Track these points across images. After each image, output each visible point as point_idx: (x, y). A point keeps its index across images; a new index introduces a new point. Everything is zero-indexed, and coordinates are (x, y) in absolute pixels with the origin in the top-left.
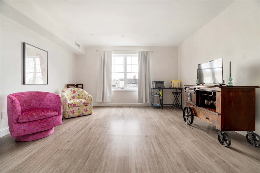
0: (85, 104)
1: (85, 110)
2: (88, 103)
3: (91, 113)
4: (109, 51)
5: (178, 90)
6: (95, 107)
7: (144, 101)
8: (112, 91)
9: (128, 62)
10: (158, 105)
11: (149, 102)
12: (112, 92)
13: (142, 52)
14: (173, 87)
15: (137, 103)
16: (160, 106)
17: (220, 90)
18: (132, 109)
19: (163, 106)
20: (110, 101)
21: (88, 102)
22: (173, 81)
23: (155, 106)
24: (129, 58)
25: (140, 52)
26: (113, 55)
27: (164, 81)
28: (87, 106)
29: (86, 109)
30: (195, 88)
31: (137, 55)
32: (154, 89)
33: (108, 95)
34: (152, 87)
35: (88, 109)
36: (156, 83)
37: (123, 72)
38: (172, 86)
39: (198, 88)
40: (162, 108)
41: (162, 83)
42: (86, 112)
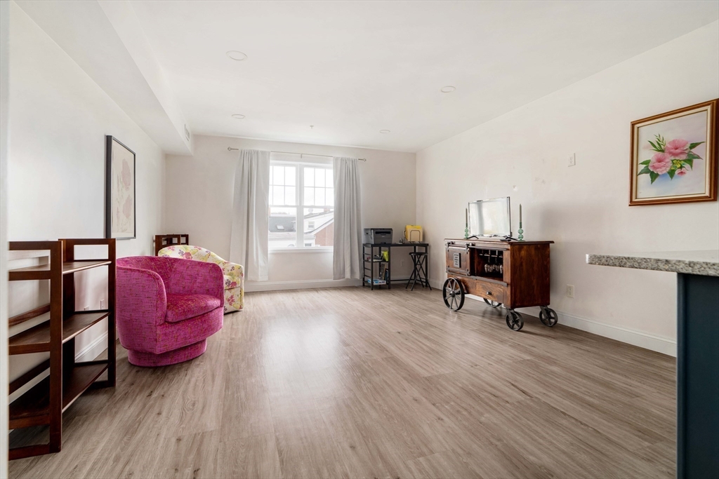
0: (229, 285)
1: (229, 300)
2: (234, 283)
3: (241, 308)
4: (263, 153)
5: (417, 247)
6: (246, 294)
7: (348, 275)
8: (269, 252)
9: (308, 181)
10: (382, 282)
11: (358, 276)
12: (269, 256)
13: (342, 159)
14: (409, 240)
15: (332, 280)
16: (385, 283)
17: (509, 247)
18: (324, 294)
19: (392, 283)
20: (266, 279)
21: (235, 281)
22: (409, 228)
23: (375, 284)
24: (308, 172)
25: (336, 159)
26: (271, 161)
27: (391, 229)
28: (233, 290)
29: (232, 297)
30: (468, 245)
31: (332, 165)
32: (373, 246)
33: (261, 262)
34: (363, 241)
35: (236, 298)
36: (377, 233)
37: (294, 204)
38: (406, 238)
39: (473, 245)
40: (389, 288)
41: (388, 232)
42: (231, 304)
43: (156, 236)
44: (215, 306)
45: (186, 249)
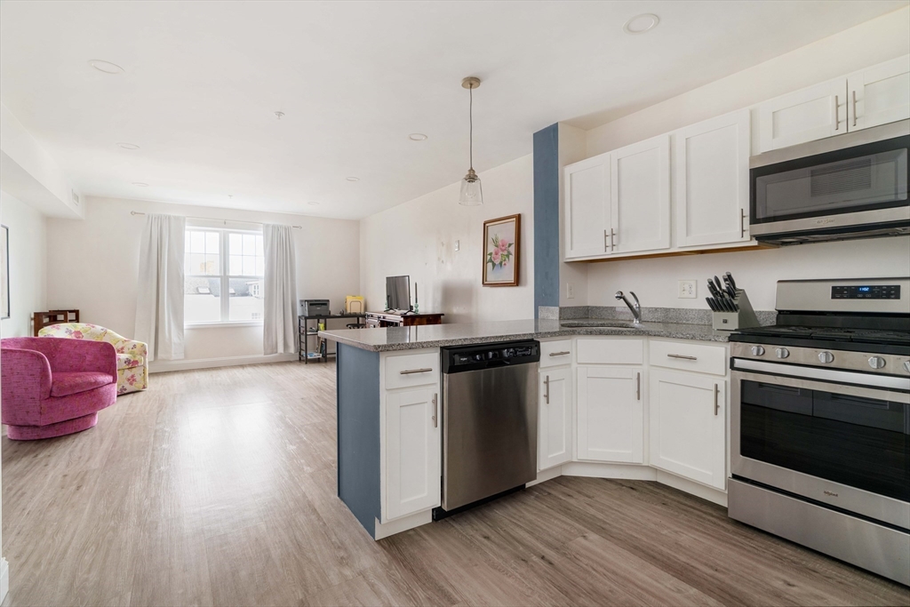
0: (129, 363)
1: (129, 380)
2: (136, 362)
3: (144, 387)
4: (177, 218)
5: (360, 319)
6: (150, 374)
7: (281, 349)
8: (185, 327)
9: (233, 249)
10: (318, 355)
11: (292, 349)
12: (185, 331)
13: (273, 227)
14: (349, 311)
15: (262, 355)
16: (321, 356)
17: (402, 319)
18: (250, 370)
19: (328, 356)
20: (182, 356)
21: (136, 359)
22: (349, 299)
23: (309, 357)
24: (235, 239)
25: (267, 226)
26: (187, 227)
27: (328, 301)
28: (134, 369)
29: (133, 376)
30: (379, 318)
31: (262, 232)
32: (306, 318)
33: (175, 339)
34: (299, 313)
35: (138, 378)
36: (311, 305)
37: (218, 274)
38: (346, 310)
39: (384, 318)
40: (326, 361)
41: (325, 303)
42: (131, 384)
43: (35, 313)
44: (106, 382)
45: (75, 327)
